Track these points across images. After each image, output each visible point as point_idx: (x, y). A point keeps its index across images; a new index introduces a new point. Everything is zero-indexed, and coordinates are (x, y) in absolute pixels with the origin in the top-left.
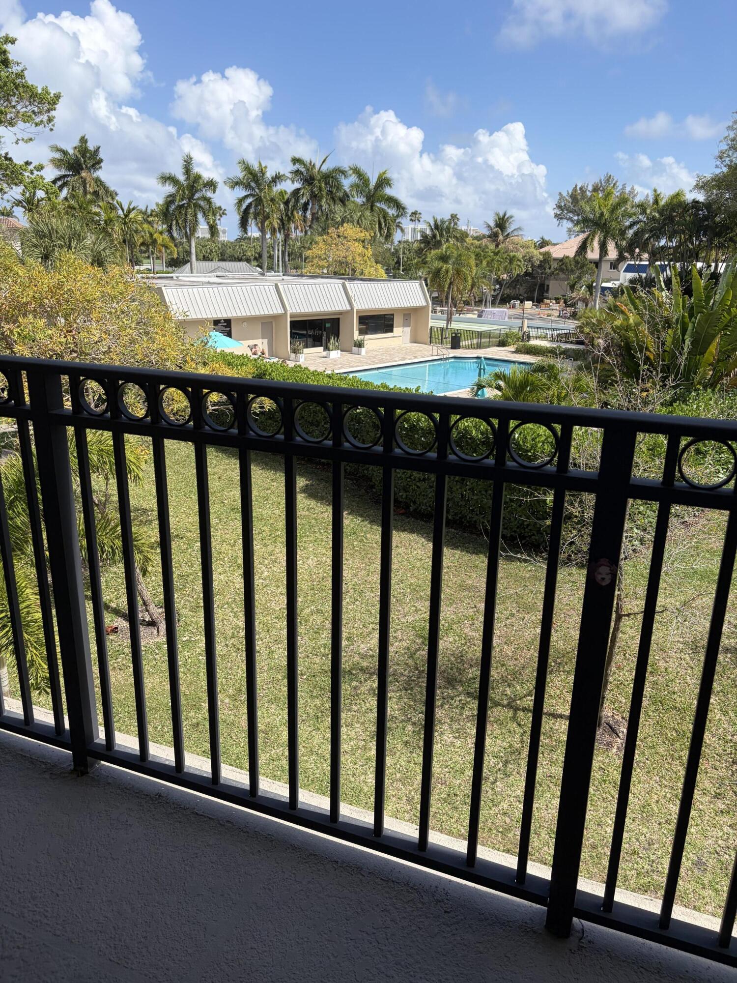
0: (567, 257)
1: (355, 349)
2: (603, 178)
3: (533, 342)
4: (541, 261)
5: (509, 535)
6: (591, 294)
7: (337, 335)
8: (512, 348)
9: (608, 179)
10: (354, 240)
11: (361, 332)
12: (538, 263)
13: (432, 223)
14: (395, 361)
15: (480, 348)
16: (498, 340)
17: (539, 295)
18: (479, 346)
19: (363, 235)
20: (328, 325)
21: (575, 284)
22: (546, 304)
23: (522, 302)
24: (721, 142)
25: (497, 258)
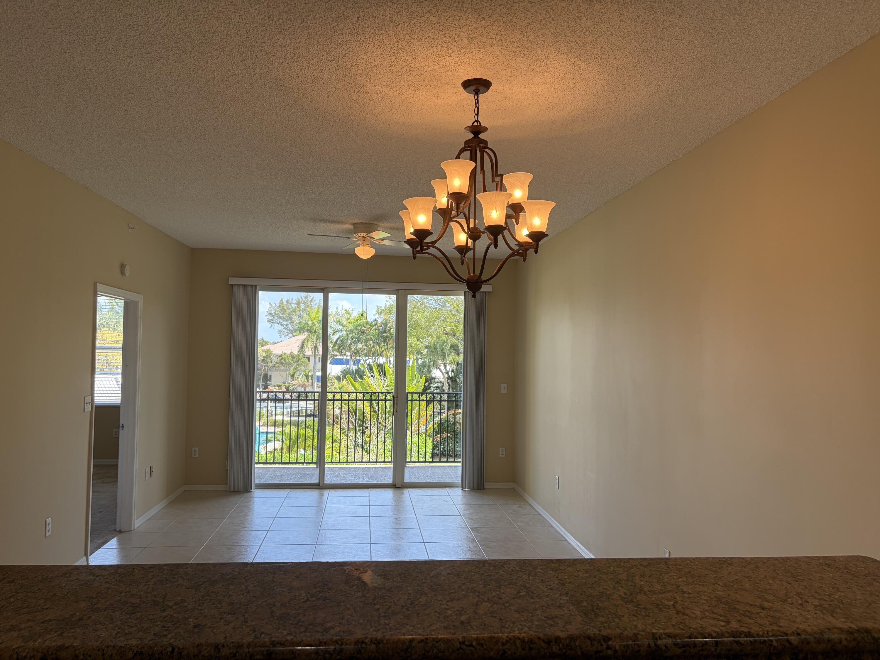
0: (285, 354)
4: (264, 357)
6: (308, 381)
21: (294, 374)
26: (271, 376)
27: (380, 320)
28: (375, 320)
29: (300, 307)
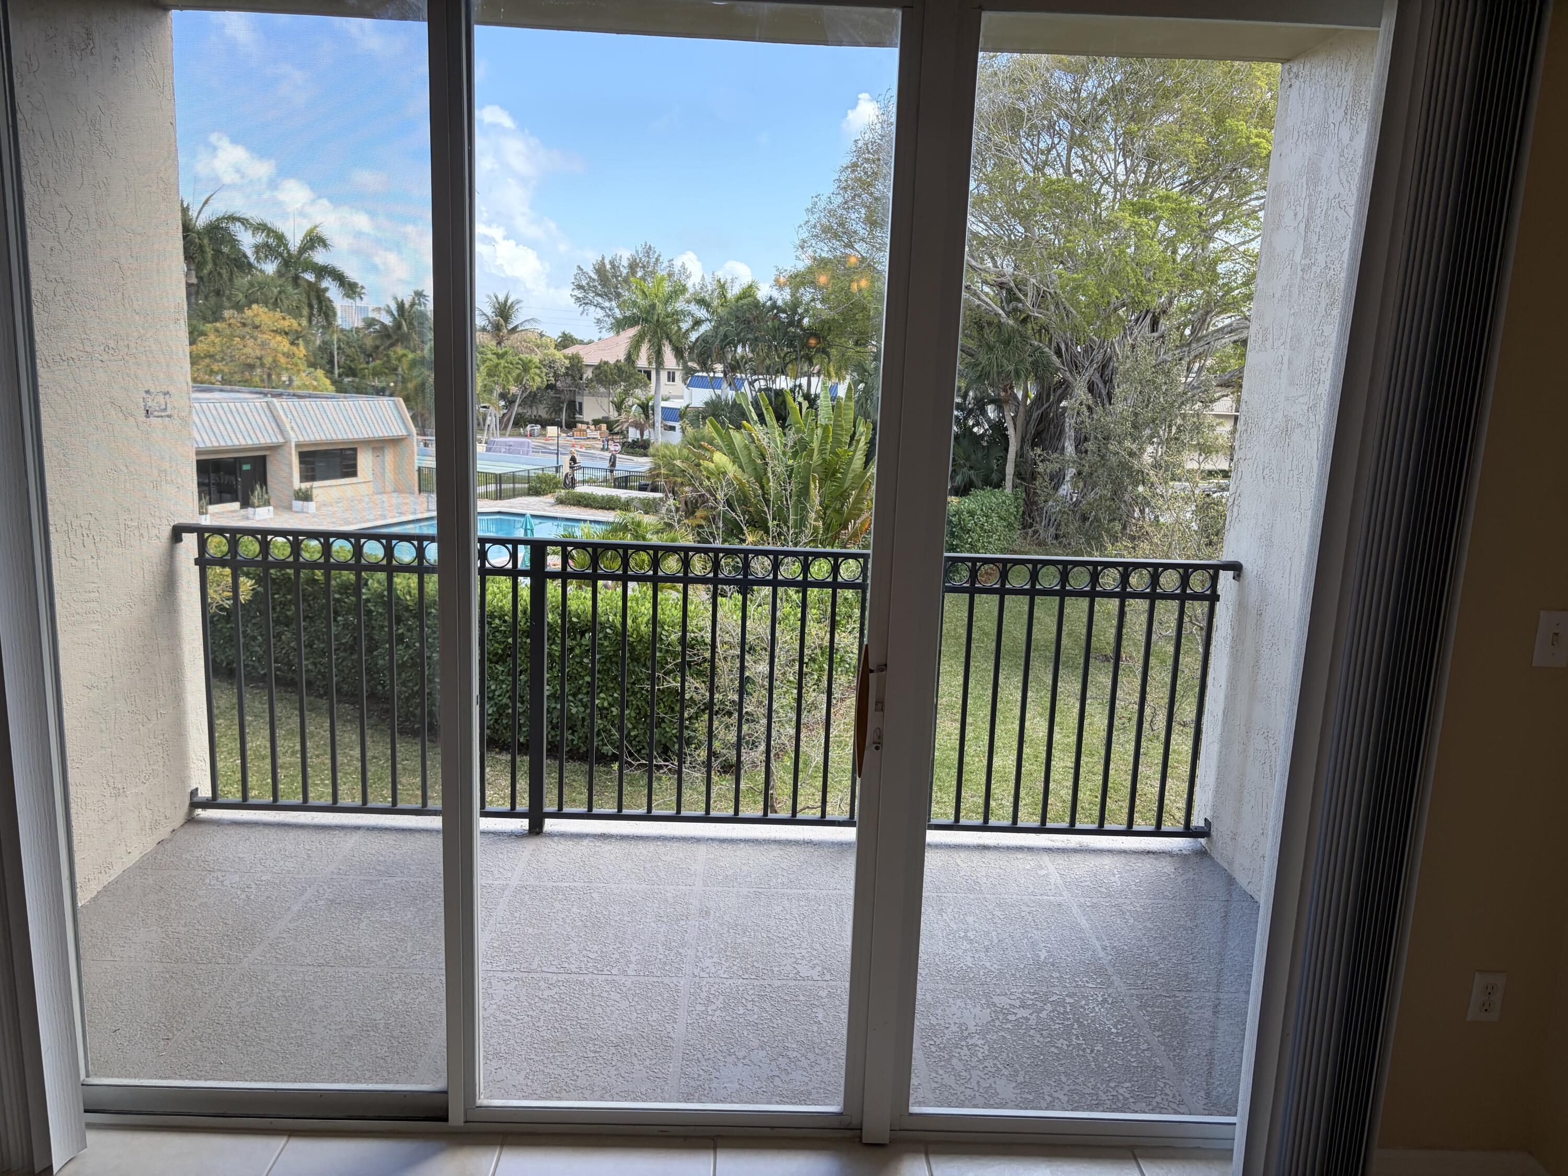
0: (606, 363)
1: (297, 504)
2: (640, 250)
3: (580, 489)
4: (567, 368)
5: (610, 754)
6: (647, 417)
7: (264, 482)
8: (550, 499)
9: (649, 250)
10: (273, 331)
11: (305, 478)
12: (563, 370)
13: (394, 307)
14: (369, 521)
15: (500, 499)
16: (526, 486)
17: (568, 416)
18: (499, 495)
19: (286, 323)
20: (246, 467)
21: (622, 402)
22: (580, 430)
23: (544, 426)
24: (800, 226)
25: (503, 362)
26: (581, 404)
27: (783, 297)
28: (771, 299)
29: (636, 272)
